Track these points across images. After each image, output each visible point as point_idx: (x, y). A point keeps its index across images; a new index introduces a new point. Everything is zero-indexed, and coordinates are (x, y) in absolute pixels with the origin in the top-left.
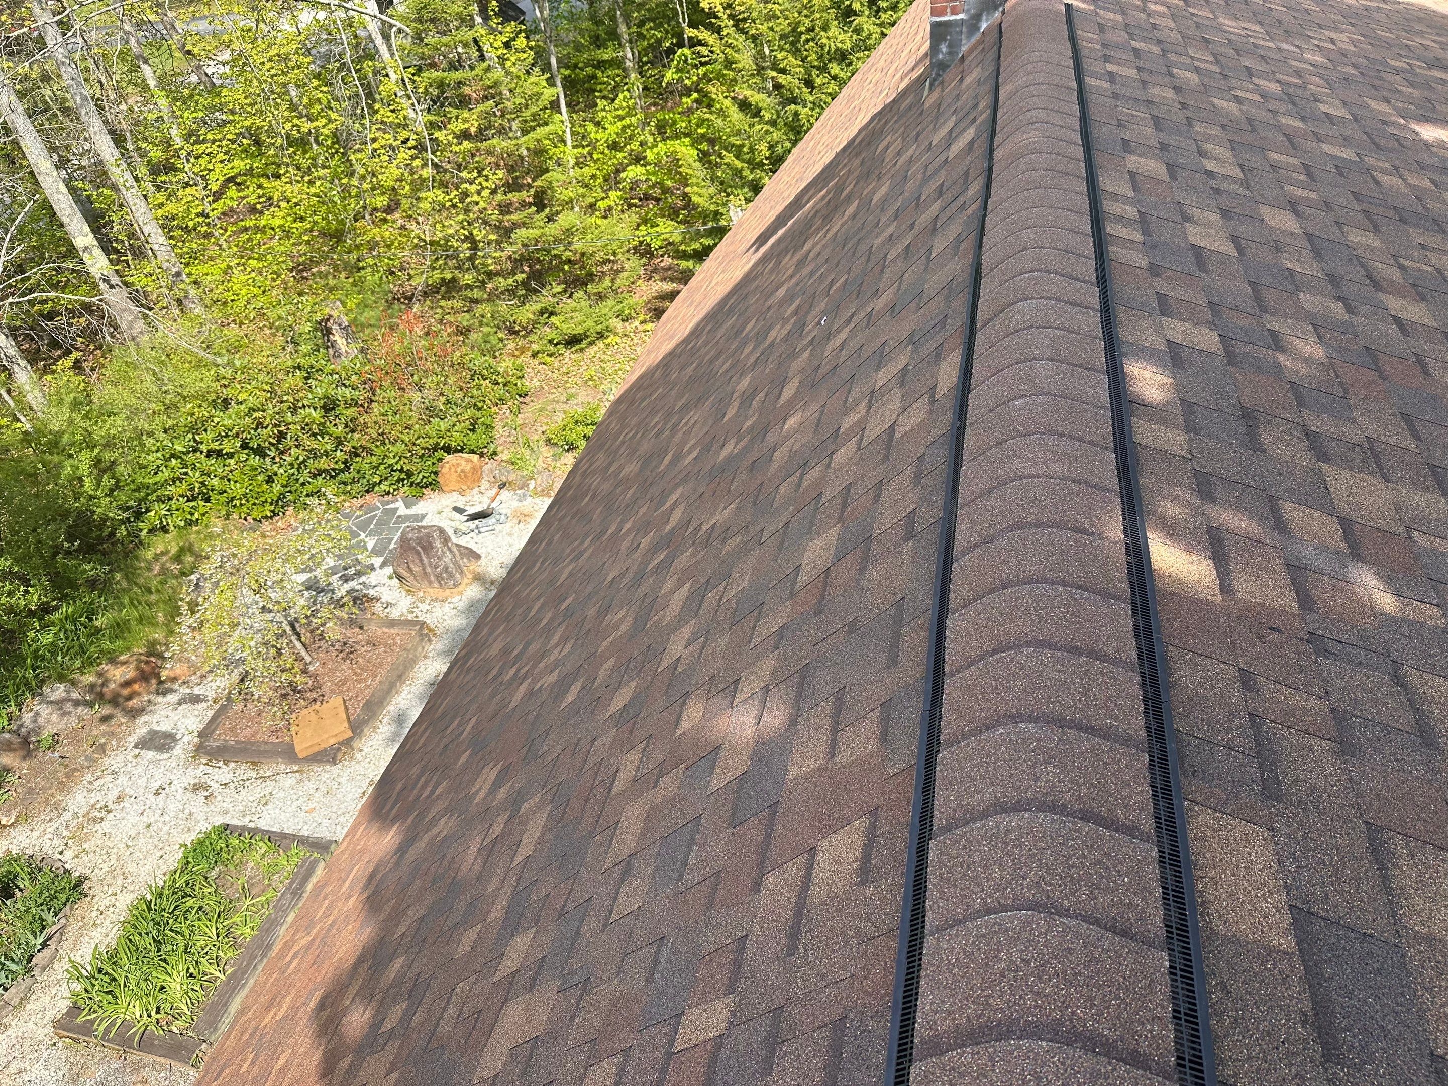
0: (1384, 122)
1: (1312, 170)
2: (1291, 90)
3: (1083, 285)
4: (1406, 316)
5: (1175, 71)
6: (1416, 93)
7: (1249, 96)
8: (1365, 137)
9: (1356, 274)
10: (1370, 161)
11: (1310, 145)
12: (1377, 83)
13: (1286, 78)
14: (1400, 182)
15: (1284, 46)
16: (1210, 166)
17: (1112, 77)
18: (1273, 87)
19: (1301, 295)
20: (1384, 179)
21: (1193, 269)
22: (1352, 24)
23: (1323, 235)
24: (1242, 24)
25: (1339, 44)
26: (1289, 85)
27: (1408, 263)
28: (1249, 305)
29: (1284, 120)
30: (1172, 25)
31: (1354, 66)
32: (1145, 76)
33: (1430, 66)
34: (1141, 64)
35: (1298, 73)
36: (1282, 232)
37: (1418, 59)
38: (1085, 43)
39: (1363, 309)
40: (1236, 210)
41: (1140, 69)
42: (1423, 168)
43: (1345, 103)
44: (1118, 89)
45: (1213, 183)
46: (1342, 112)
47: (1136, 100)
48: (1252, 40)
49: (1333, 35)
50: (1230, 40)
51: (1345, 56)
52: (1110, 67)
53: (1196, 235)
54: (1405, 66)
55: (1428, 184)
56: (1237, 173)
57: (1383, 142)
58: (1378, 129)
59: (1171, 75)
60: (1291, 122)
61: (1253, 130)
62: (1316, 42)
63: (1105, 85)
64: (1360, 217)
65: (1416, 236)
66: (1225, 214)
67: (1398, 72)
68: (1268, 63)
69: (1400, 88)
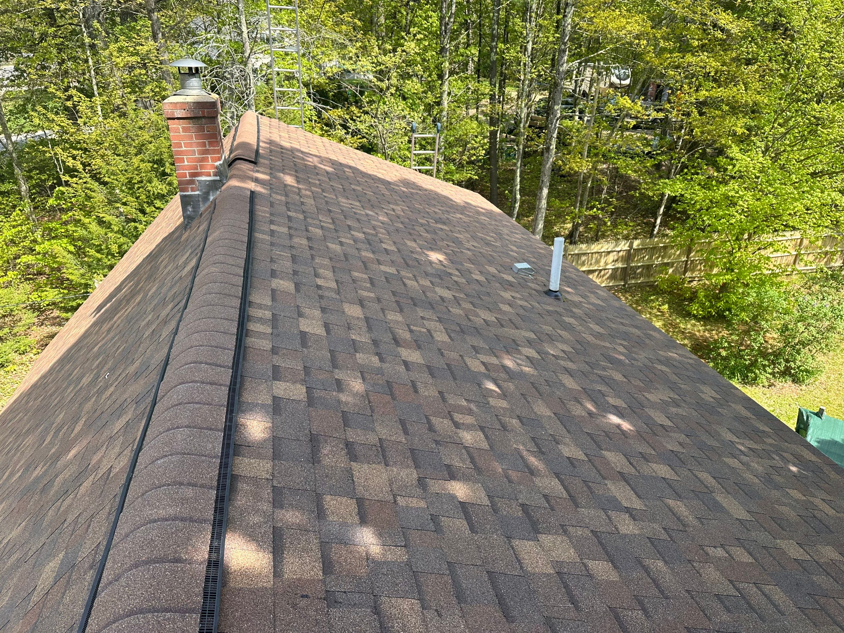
0: (412, 252)
1: (374, 280)
2: (370, 237)
3: (223, 369)
4: (410, 359)
5: (310, 228)
6: (429, 236)
7: (348, 241)
8: (402, 261)
9: (387, 338)
10: (403, 273)
11: (375, 266)
12: (412, 231)
13: (368, 230)
14: (416, 283)
15: (370, 213)
16: (320, 282)
17: (272, 233)
18: (361, 236)
19: (358, 355)
20: (409, 283)
21: (299, 347)
22: (404, 201)
23: (374, 317)
24: (350, 202)
25: (396, 211)
26: (369, 234)
27: (415, 328)
28: (327, 365)
29: (364, 254)
30: (312, 202)
31: (402, 223)
32: (292, 232)
33: (436, 222)
34: (291, 225)
35: (374, 228)
36: (353, 317)
37: (431, 219)
38: (260, 213)
39: (389, 358)
40: (330, 307)
41: (290, 228)
42: (427, 275)
43: (395, 243)
44: (275, 240)
45: (320, 292)
46: (393, 248)
47: (284, 246)
48: (354, 210)
49: (394, 207)
50: (342, 211)
51: (399, 218)
52: (273, 227)
53: (305, 325)
54: (426, 222)
55: (428, 284)
56: (333, 285)
57: (410, 263)
58: (409, 256)
59: (307, 230)
60: (367, 255)
61: (347, 259)
62: (386, 211)
63: (267, 237)
64: (395, 305)
65: (421, 313)
66: (323, 310)
67: (422, 225)
68: (360, 223)
69: (422, 234)
